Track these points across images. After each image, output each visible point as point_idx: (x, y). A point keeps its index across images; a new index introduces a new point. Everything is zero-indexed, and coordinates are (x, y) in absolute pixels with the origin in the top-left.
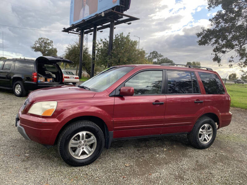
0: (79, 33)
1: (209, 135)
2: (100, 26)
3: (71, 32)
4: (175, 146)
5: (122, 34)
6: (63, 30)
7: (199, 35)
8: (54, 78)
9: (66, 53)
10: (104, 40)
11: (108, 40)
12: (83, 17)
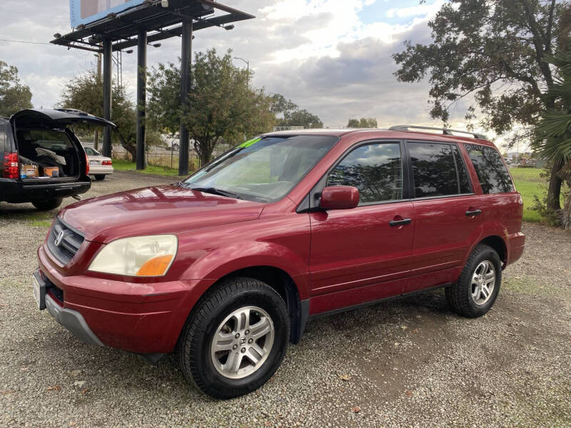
0: (97, 48)
1: (488, 285)
2: (154, 32)
3: (76, 44)
4: (419, 317)
5: (214, 52)
6: (55, 38)
7: (399, 58)
8: (63, 165)
9: (66, 99)
10: (167, 67)
11: (178, 66)
12: (108, 8)
